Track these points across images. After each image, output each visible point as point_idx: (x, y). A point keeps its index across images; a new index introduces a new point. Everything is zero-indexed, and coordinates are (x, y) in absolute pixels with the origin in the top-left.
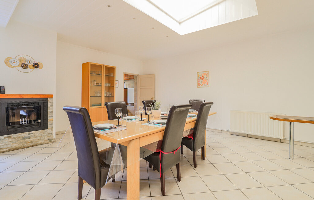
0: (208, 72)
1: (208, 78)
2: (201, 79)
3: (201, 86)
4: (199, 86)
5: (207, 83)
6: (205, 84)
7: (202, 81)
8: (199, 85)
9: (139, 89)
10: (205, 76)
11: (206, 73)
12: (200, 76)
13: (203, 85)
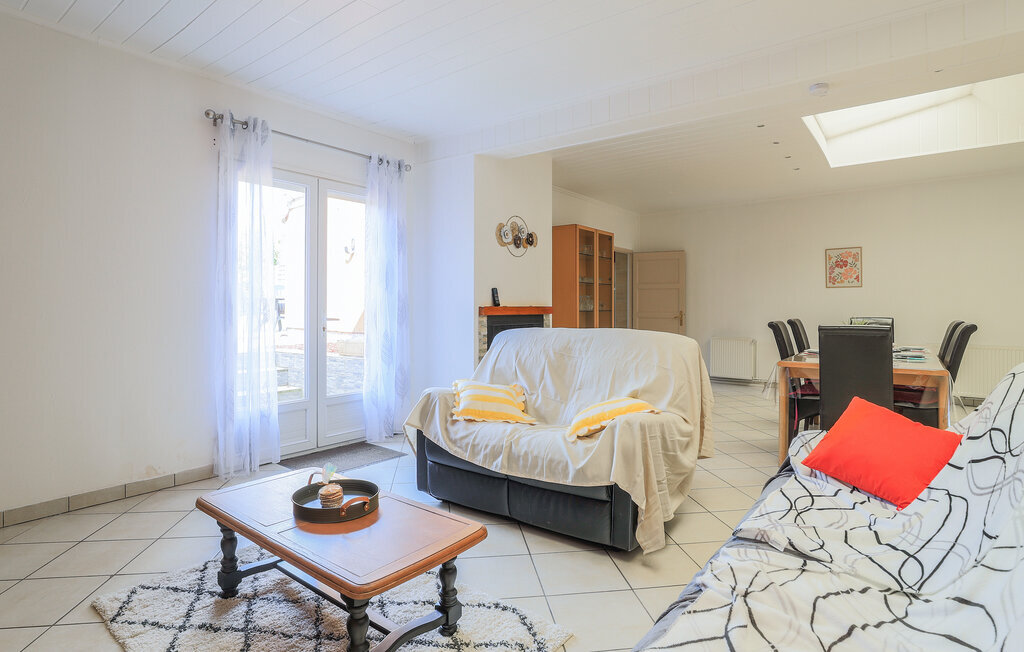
0: (858, 250)
1: (858, 263)
2: (837, 266)
3: (837, 284)
4: (829, 285)
5: (857, 277)
6: (851, 280)
7: (843, 270)
8: (832, 281)
9: (636, 291)
10: (850, 260)
11: (854, 251)
12: (834, 260)
13: (842, 282)
